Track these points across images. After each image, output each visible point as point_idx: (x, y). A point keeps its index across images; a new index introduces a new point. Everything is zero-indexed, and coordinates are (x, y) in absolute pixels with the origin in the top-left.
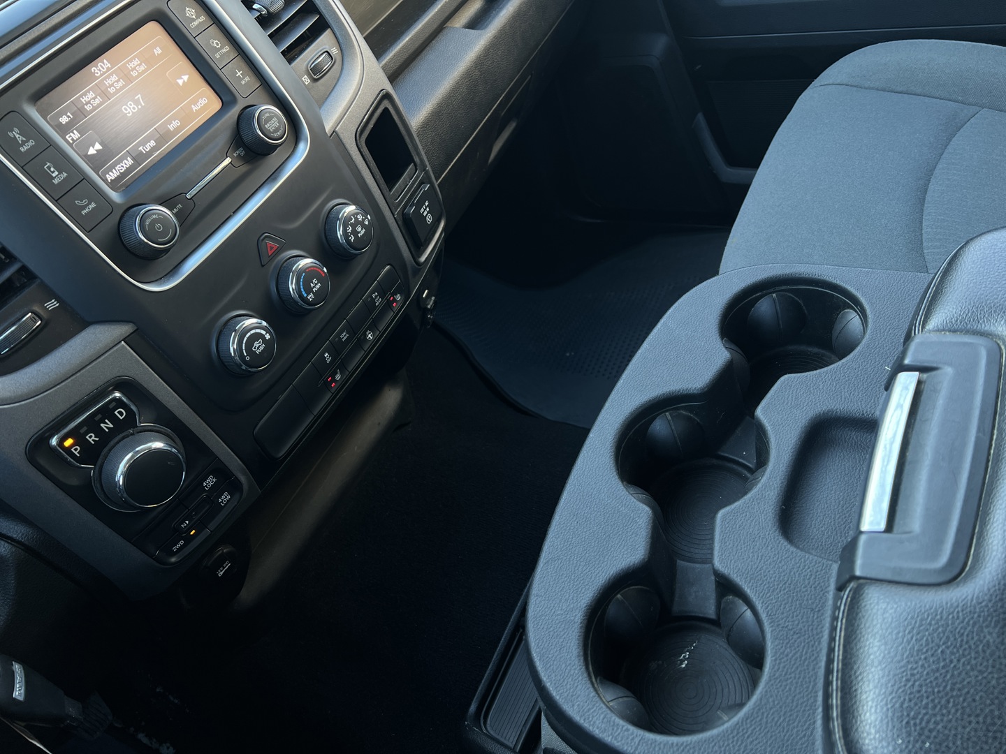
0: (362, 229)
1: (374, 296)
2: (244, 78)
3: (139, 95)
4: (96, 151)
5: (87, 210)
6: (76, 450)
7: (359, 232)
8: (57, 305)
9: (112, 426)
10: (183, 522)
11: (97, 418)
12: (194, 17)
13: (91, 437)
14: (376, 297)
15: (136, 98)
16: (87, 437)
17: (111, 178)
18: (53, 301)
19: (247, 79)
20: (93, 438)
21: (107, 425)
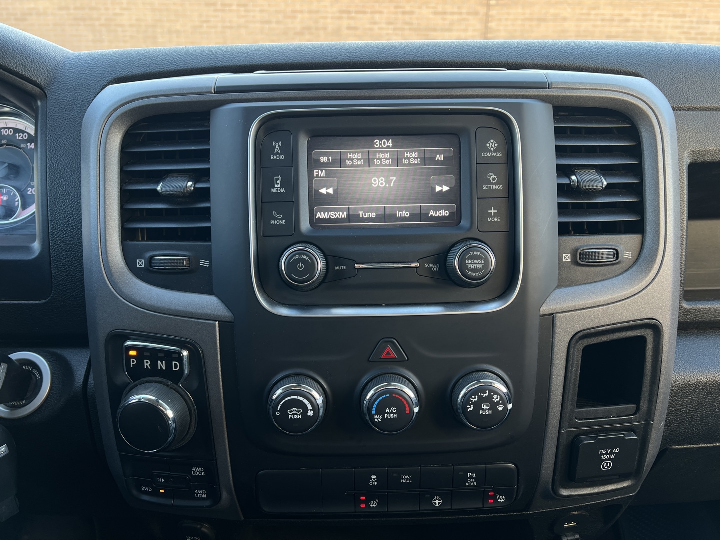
0: (488, 410)
1: (469, 475)
2: (495, 217)
3: (395, 178)
4: (327, 192)
5: (276, 222)
6: (133, 362)
7: (483, 410)
8: (208, 266)
9: (164, 369)
10: (161, 477)
11: (161, 355)
12: (492, 149)
13: (147, 363)
14: (471, 477)
15: (391, 178)
16: (145, 361)
17: (320, 216)
18: (208, 262)
19: (497, 219)
20: (148, 365)
21: (161, 365)
